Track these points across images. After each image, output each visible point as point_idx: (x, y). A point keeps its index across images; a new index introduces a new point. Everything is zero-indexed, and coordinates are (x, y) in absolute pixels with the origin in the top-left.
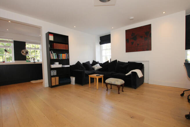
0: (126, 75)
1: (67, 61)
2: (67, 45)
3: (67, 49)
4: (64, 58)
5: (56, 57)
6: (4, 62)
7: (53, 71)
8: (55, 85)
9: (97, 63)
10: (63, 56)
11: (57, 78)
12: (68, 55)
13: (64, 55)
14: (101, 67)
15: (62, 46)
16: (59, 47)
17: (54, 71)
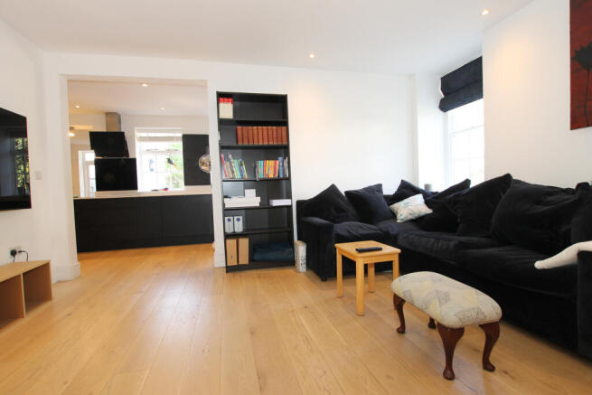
0: (539, 264)
1: (278, 186)
2: (284, 128)
3: (285, 143)
4: (271, 176)
5: (241, 171)
6: (166, 189)
7: (231, 218)
8: (236, 264)
9: (415, 191)
10: (267, 169)
11: (244, 243)
12: (286, 165)
13: (270, 163)
14: (426, 210)
15: (265, 133)
16: (256, 136)
17: (236, 218)
